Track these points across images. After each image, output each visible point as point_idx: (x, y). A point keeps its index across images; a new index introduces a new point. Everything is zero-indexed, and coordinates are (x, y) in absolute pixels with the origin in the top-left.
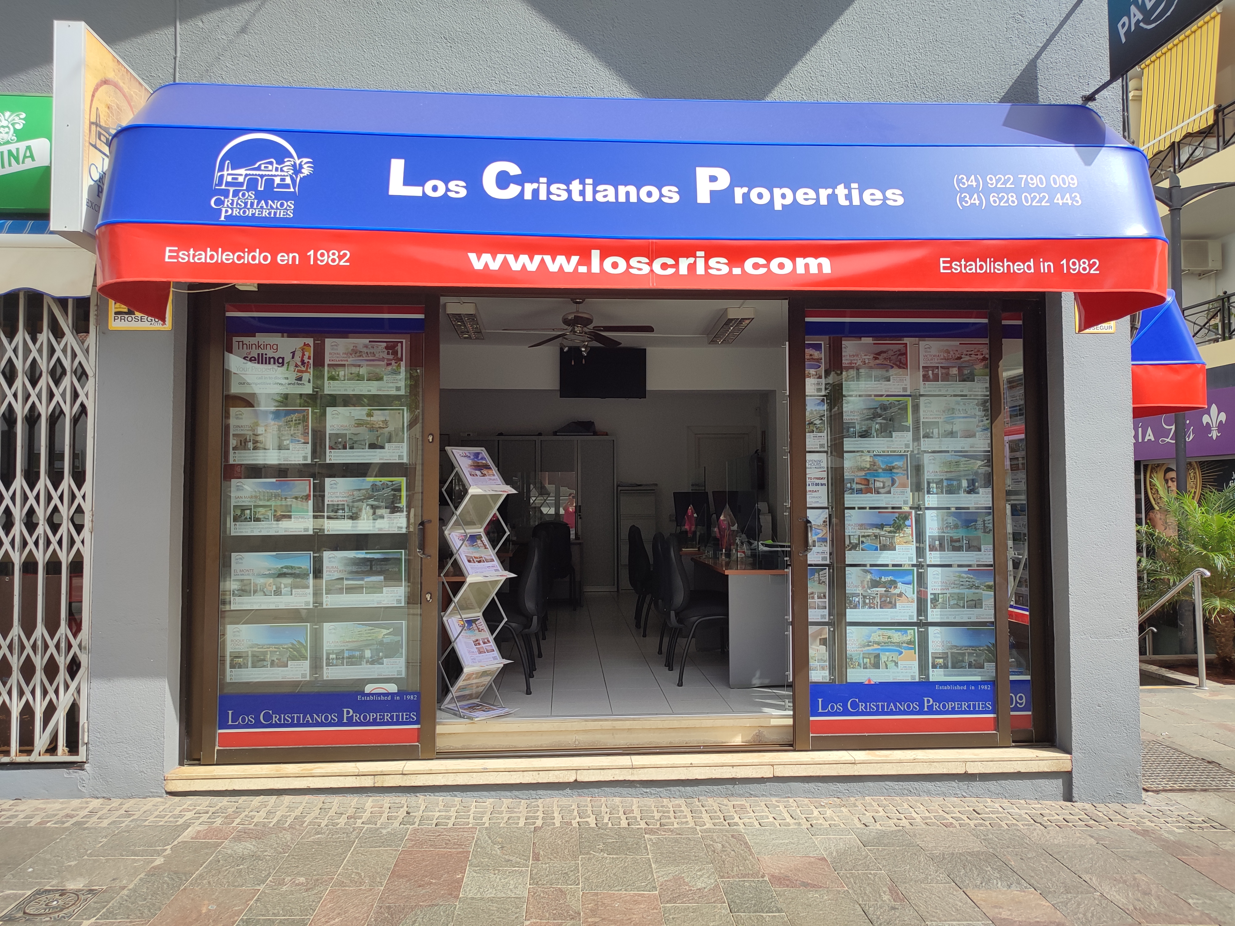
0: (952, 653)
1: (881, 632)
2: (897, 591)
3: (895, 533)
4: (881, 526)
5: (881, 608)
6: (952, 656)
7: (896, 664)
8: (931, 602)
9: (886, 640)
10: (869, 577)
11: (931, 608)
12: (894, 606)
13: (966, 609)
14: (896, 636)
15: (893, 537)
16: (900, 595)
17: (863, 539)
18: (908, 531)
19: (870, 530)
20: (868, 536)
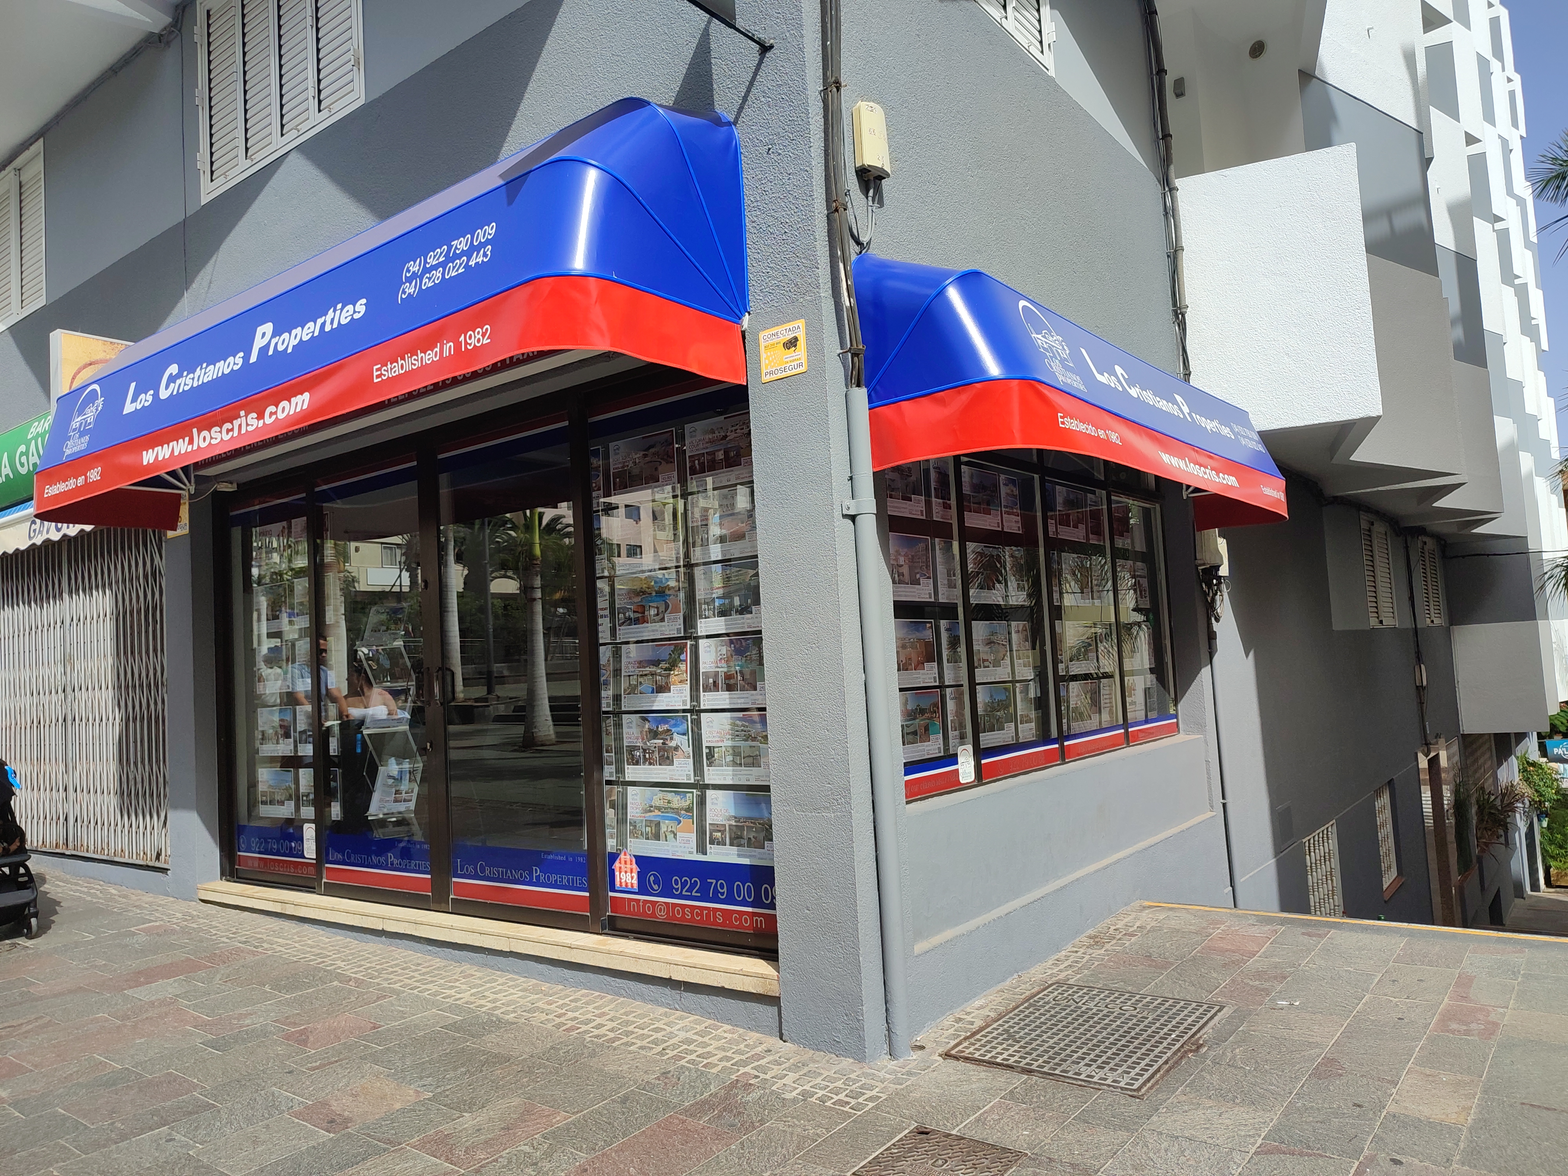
0: (730, 825)
1: (661, 795)
2: (673, 744)
3: (670, 670)
4: (656, 663)
5: (660, 764)
6: (730, 829)
7: (675, 835)
8: (707, 759)
9: (666, 805)
10: (647, 726)
11: (708, 766)
12: (672, 763)
13: (743, 768)
14: (677, 801)
15: (669, 674)
16: (676, 748)
17: (640, 680)
18: (682, 666)
19: (648, 669)
20: (646, 675)
